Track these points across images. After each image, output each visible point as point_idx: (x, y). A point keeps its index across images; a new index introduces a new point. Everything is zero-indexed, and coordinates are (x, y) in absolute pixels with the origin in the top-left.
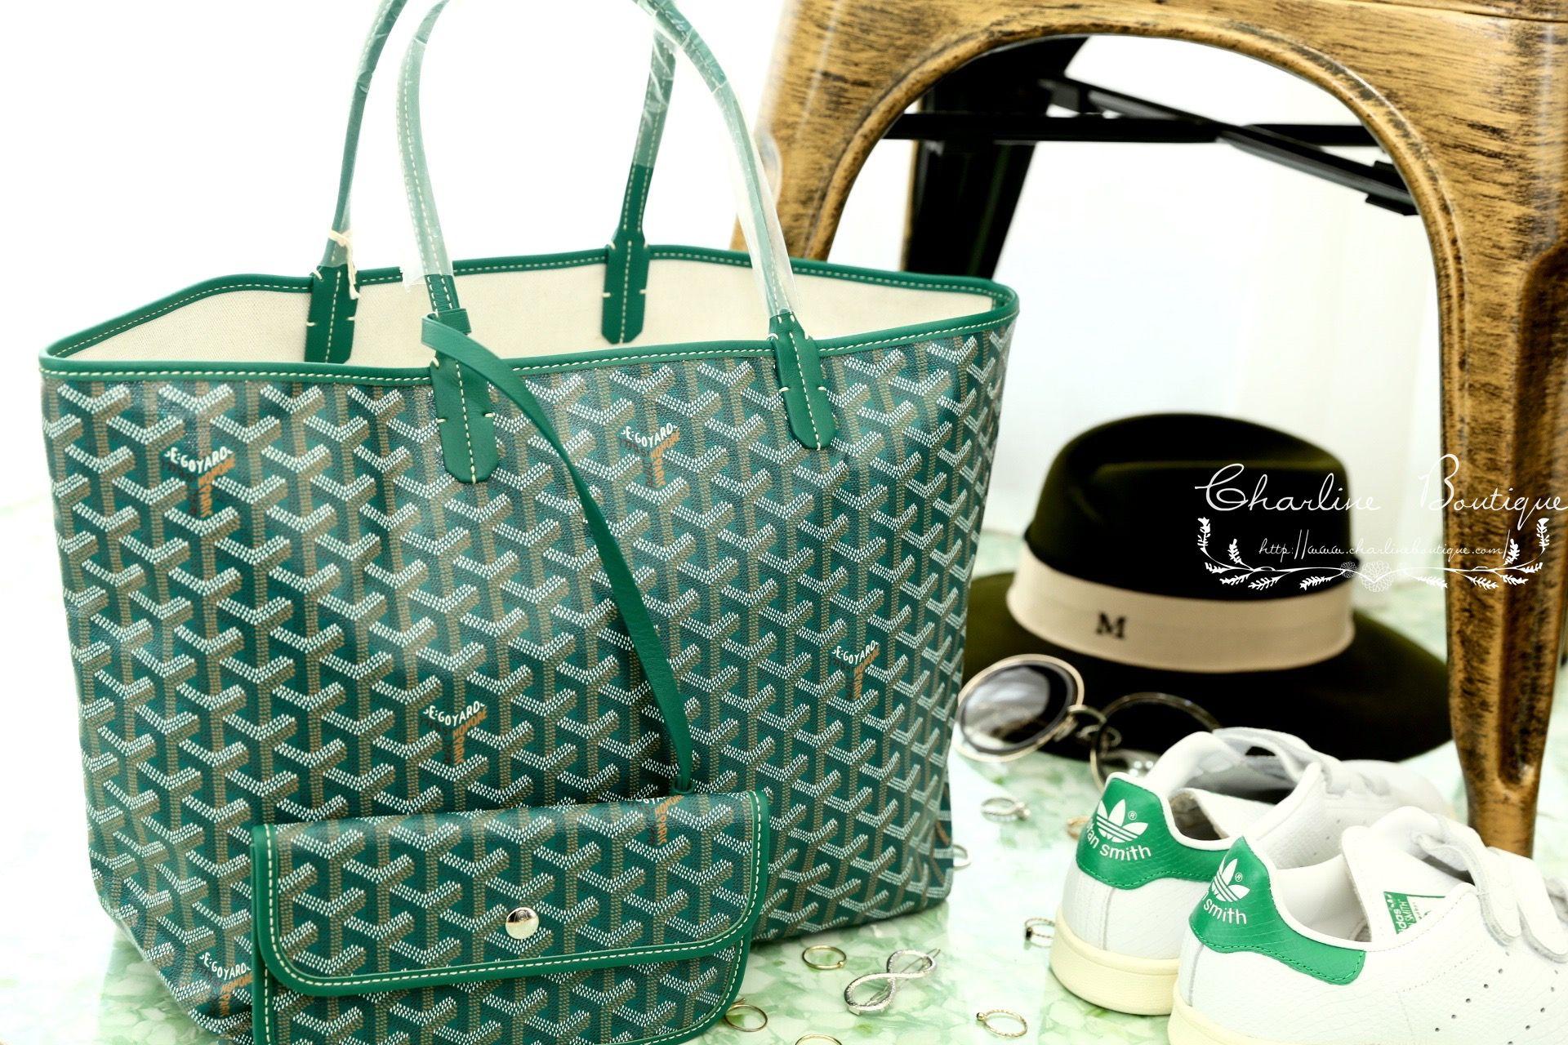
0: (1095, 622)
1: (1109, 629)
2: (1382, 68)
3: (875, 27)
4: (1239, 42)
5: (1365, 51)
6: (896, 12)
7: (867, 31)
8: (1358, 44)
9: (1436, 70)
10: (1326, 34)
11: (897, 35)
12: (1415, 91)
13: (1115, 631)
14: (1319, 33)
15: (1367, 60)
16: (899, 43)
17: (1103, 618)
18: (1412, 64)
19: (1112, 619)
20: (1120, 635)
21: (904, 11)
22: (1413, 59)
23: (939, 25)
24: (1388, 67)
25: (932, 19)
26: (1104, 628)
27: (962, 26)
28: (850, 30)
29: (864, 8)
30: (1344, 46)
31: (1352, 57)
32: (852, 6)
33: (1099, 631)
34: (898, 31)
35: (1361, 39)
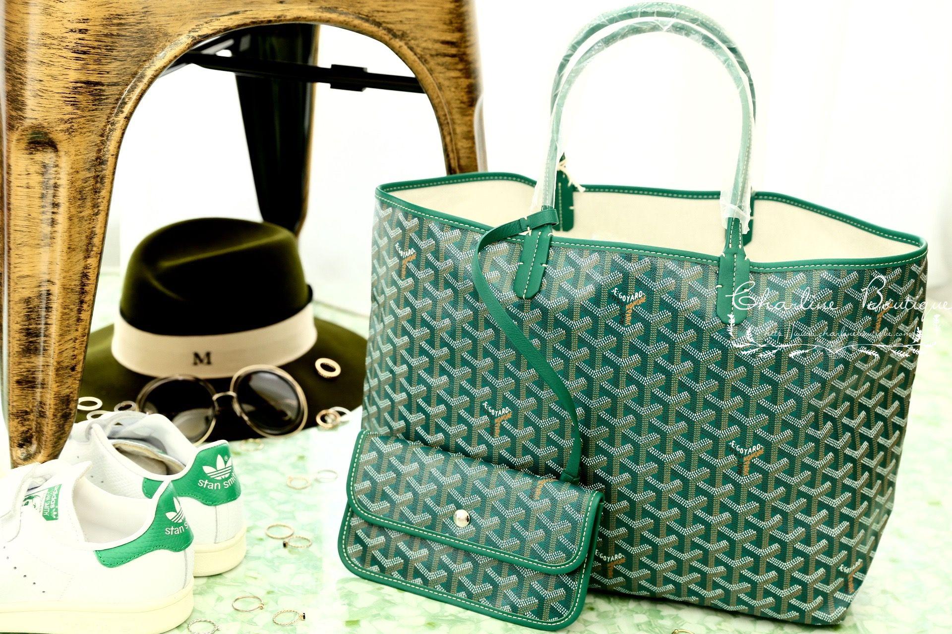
0: (191, 359)
1: (201, 361)
2: (397, 20)
3: (116, 46)
4: (330, 18)
5: (388, 12)
6: (128, 34)
7: (111, 50)
8: (385, 9)
9: (422, 16)
10: (369, 6)
11: (132, 49)
12: (414, 30)
13: (206, 361)
14: (365, 6)
15: (391, 17)
16: (133, 53)
17: (197, 355)
18: (411, 15)
19: (202, 355)
20: (209, 363)
21: (134, 33)
22: (411, 12)
23: (157, 37)
24: (400, 19)
25: (152, 35)
26: (198, 361)
27: (170, 36)
28: (99, 51)
29: (106, 35)
30: (378, 11)
31: (383, 16)
32: (98, 35)
33: (195, 364)
34: (131, 46)
35: (386, 6)
